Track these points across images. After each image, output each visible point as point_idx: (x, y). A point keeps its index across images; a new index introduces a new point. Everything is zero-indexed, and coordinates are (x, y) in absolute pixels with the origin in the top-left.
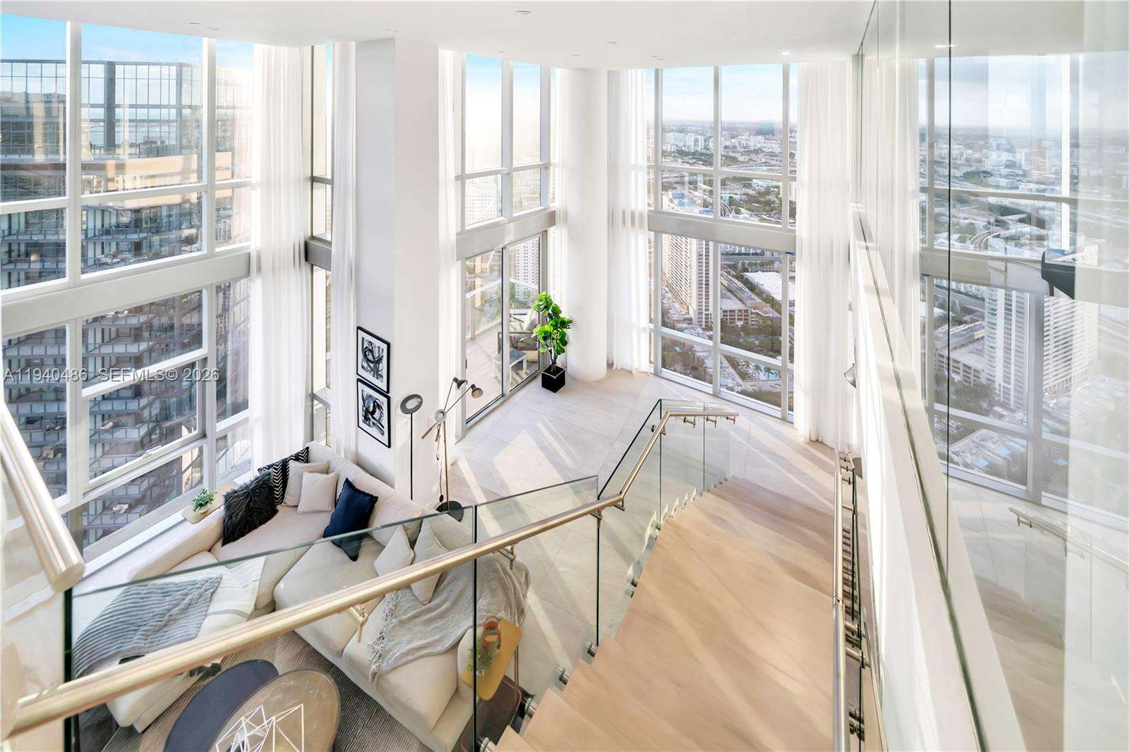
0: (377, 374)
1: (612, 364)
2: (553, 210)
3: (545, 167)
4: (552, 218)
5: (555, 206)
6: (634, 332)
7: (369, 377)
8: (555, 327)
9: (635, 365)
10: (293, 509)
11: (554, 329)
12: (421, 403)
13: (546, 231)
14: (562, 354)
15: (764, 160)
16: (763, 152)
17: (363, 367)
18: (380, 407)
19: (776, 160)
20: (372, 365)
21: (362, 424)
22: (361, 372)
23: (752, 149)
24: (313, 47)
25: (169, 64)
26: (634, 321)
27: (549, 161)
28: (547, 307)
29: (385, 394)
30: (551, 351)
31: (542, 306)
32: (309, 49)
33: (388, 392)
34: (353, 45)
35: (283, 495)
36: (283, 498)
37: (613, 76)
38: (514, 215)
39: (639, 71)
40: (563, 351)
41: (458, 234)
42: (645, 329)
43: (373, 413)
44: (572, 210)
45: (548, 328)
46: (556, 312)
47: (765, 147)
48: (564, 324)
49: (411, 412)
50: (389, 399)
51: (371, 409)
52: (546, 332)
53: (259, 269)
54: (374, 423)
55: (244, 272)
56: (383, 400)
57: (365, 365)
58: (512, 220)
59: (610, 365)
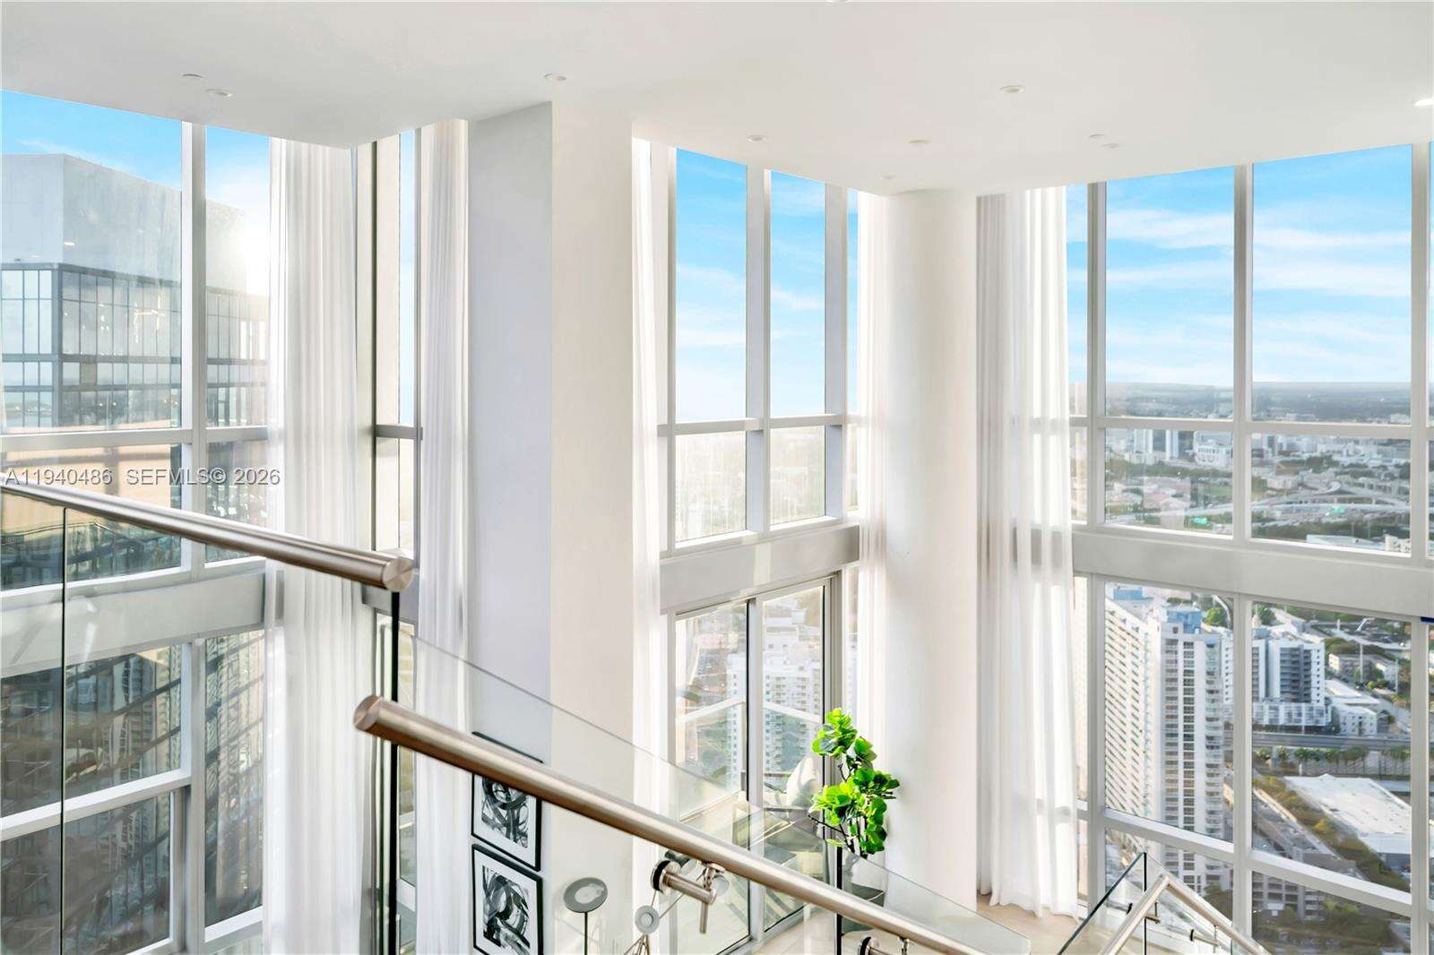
0: (513, 828)
1: (990, 894)
2: (858, 524)
3: (836, 426)
4: (851, 544)
5: (858, 515)
6: (1041, 822)
7: (499, 838)
8: (863, 785)
9: (1044, 898)
11: (862, 791)
12: (604, 894)
13: (838, 573)
14: (877, 853)
15: (1335, 486)
16: (1336, 464)
17: (485, 819)
18: (522, 903)
19: (1371, 487)
20: (504, 812)
21: (483, 943)
22: (482, 830)
23: (1305, 456)
24: (375, 144)
25: (39, 268)
26: (1040, 792)
27: (845, 407)
28: (843, 743)
29: (533, 872)
30: (852, 847)
31: (835, 740)
32: (368, 148)
33: (538, 867)
34: (462, 127)
37: (990, 210)
38: (772, 528)
39: (1051, 191)
40: (881, 848)
41: (663, 555)
42: (1065, 811)
43: (505, 915)
44: (899, 525)
45: (848, 788)
46: (864, 755)
47: (1340, 452)
48: (881, 784)
49: (585, 911)
50: (540, 882)
51: (502, 907)
52: (842, 798)
53: (280, 612)
54: (507, 938)
55: (252, 618)
56: (525, 886)
57: (490, 813)
58: (766, 537)
59: (984, 896)
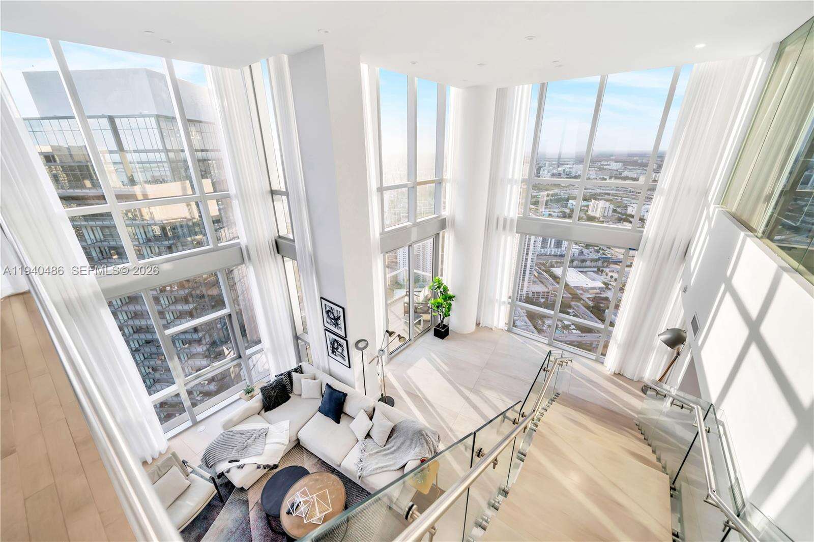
0: (336, 325)
1: (480, 324)
2: (445, 217)
3: (439, 183)
4: (443, 224)
5: (445, 213)
6: (497, 305)
7: (332, 328)
8: (445, 299)
9: (495, 325)
10: (299, 396)
11: (445, 301)
12: (367, 344)
13: (438, 234)
14: (448, 317)
17: (327, 322)
22: (326, 325)
26: (497, 297)
27: (442, 177)
28: (439, 287)
29: (345, 338)
30: (440, 315)
31: (436, 286)
33: (346, 337)
35: (292, 389)
36: (292, 391)
38: (418, 221)
40: (449, 315)
41: (381, 234)
42: (504, 302)
44: (459, 217)
45: (440, 300)
46: (445, 290)
48: (451, 298)
49: (362, 349)
50: (347, 341)
52: (438, 303)
53: (248, 258)
55: (239, 260)
56: (343, 342)
57: (329, 321)
58: (416, 224)
59: (478, 324)
